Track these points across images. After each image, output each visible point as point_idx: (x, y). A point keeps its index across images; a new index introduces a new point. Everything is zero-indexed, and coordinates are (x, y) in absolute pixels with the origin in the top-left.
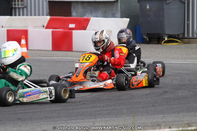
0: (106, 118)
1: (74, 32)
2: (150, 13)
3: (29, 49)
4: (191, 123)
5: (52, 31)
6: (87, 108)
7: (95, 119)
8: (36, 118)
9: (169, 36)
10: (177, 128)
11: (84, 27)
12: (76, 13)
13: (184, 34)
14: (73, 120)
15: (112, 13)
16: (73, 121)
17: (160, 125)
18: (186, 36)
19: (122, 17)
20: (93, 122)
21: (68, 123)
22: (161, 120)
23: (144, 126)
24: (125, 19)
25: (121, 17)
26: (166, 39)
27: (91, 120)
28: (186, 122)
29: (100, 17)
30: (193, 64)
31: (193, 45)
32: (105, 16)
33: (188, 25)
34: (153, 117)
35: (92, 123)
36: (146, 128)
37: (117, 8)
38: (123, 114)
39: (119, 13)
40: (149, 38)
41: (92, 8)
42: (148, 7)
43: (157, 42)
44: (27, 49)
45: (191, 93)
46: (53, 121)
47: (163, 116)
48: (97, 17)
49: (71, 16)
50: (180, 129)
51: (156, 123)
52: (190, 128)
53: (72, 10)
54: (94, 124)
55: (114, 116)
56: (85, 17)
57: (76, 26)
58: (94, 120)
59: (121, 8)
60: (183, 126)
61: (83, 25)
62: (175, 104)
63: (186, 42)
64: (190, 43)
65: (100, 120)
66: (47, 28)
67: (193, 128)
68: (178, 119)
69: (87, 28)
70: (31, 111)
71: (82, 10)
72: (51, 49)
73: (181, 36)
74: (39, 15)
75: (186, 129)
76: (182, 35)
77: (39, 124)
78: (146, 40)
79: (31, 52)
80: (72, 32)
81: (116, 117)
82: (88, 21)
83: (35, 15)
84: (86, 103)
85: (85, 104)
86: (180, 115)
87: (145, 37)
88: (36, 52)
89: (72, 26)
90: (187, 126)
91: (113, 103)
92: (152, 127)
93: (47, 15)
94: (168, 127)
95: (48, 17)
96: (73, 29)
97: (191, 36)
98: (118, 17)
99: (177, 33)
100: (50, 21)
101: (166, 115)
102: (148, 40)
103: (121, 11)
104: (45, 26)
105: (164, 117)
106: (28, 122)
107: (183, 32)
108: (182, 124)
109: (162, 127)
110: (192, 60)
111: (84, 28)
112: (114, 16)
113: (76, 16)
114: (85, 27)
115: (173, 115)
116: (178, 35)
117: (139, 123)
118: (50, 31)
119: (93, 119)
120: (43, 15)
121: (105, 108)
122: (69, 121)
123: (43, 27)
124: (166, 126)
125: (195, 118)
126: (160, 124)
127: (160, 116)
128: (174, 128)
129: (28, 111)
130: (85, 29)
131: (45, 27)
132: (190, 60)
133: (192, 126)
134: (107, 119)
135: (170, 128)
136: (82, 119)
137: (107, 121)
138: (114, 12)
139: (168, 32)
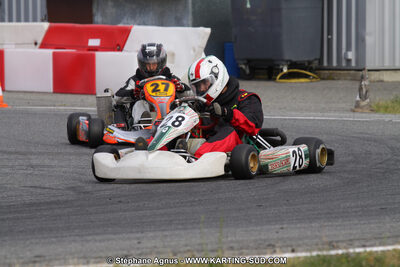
0: (164, 230)
1: (100, 56)
2: (254, 18)
3: (7, 88)
4: (337, 242)
5: (54, 54)
6: (125, 211)
7: (142, 232)
8: (21, 232)
9: (292, 65)
10: (307, 251)
11: (118, 45)
12: (104, 15)
13: (321, 60)
14: (97, 234)
15: (176, 18)
16: (98, 238)
17: (274, 246)
18: (325, 64)
19: (196, 24)
20: (138, 238)
21: (87, 241)
22: (276, 236)
23: (241, 248)
24: (202, 28)
25: (194, 26)
26: (285, 70)
27: (132, 235)
28: (325, 239)
29: (152, 25)
30: (340, 122)
31: (340, 82)
32: (162, 24)
33: (330, 42)
34: (259, 228)
35: (136, 242)
37: (186, 7)
38: (198, 223)
39: (190, 17)
40: (250, 68)
41: (134, 6)
42: (248, 6)
43: (266, 77)
44: (3, 90)
45: (336, 181)
46: (56, 237)
47: (277, 226)
48: (145, 24)
49: (91, 22)
50: (315, 254)
51: (265, 240)
52: (333, 252)
53: (94, 10)
54: (139, 243)
55: (180, 227)
56: (121, 25)
57: (101, 42)
58: (139, 235)
59: (193, 7)
60: (321, 247)
61: (115, 41)
62: (303, 204)
63: (326, 76)
64: (333, 79)
65: (151, 234)
66: (44, 45)
67: (340, 252)
68: (309, 233)
69: (125, 48)
70: (11, 216)
71: (114, 10)
72: (52, 90)
73: (315, 64)
74: (27, 20)
75: (325, 253)
76: (317, 62)
77: (28, 242)
78: (244, 71)
79: (10, 95)
80: (94, 56)
81: (185, 229)
82: (126, 32)
83: (19, 20)
84: (123, 199)
85: (120, 202)
86: (314, 224)
87: (244, 67)
88: (21, 95)
89: (94, 42)
90: (326, 246)
91: (177, 201)
92: (256, 249)
93: (43, 21)
94: (290, 249)
95: (46, 25)
96: (96, 49)
97: (335, 64)
98: (188, 26)
99: (306, 59)
100: (50, 31)
101: (285, 226)
102: (248, 71)
103: (194, 13)
104: (40, 41)
105: (282, 228)
106: (7, 238)
107: (318, 57)
108: (317, 244)
109: (278, 250)
110: (337, 114)
111: (119, 47)
112: (179, 23)
113: (103, 23)
114: (122, 44)
115: (299, 225)
116: (310, 62)
117: (231, 242)
118: (50, 52)
119: (137, 232)
120: (35, 20)
121: (162, 211)
122: (89, 238)
123: (36, 44)
124: (288, 246)
125: (343, 232)
127: (273, 227)
128: (302, 251)
129: (6, 217)
130: (121, 50)
131: (38, 45)
132: (332, 114)
133: (338, 248)
134: (166, 233)
135: (293, 251)
136: (115, 234)
137: (166, 236)
138: (179, 15)
139: (289, 55)
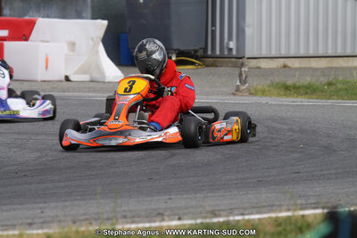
0: (64, 201)
1: (7, 44)
2: (146, 11)
4: (219, 211)
6: (30, 184)
7: (45, 203)
9: (180, 53)
10: (192, 219)
11: (24, 35)
12: (11, 9)
13: (205, 49)
14: (5, 205)
15: (76, 11)
16: (5, 208)
17: (163, 215)
18: (209, 53)
19: (94, 17)
20: (41, 208)
22: (164, 206)
23: (134, 217)
24: (99, 21)
25: (93, 19)
26: (174, 58)
27: (36, 206)
28: (208, 209)
29: (55, 17)
30: (222, 104)
31: (223, 68)
32: (64, 17)
33: (213, 32)
34: (149, 199)
35: (39, 211)
36: (137, 219)
37: (85, 1)
38: (96, 195)
39: (89, 10)
42: (141, 1)
45: (218, 156)
47: (168, 197)
48: (48, 17)
50: (199, 221)
51: (154, 210)
53: (3, 4)
54: (42, 212)
55: (79, 198)
56: (27, 18)
57: (9, 33)
58: (42, 205)
59: (92, 2)
60: (204, 215)
61: (22, 32)
62: (189, 177)
63: (210, 64)
64: (217, 66)
65: (53, 204)
67: (221, 220)
68: (194, 203)
69: (31, 38)
71: (21, 4)
73: (200, 53)
75: (208, 221)
76: (202, 51)
80: (2, 45)
81: (83, 199)
82: (32, 24)
84: (28, 173)
85: (25, 175)
86: (198, 195)
89: (2, 33)
90: (210, 215)
91: (77, 174)
92: (147, 217)
94: (177, 217)
96: (4, 39)
97: (218, 53)
98: (88, 19)
99: (192, 48)
101: (173, 197)
103: (92, 8)
105: (170, 199)
107: (203, 46)
108: (201, 213)
109: (166, 218)
110: (220, 97)
111: (26, 38)
112: (79, 16)
113: (11, 15)
114: (27, 35)
115: (185, 196)
116: (196, 51)
117: (125, 211)
119: (41, 203)
121: (63, 184)
124: (175, 215)
125: (224, 202)
126: (161, 211)
127: (162, 198)
128: (187, 219)
130: (27, 40)
132: (215, 97)
133: (219, 216)
134: (67, 203)
135: (180, 219)
136: (21, 204)
137: (66, 206)
138: (79, 9)
